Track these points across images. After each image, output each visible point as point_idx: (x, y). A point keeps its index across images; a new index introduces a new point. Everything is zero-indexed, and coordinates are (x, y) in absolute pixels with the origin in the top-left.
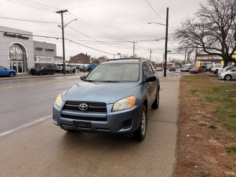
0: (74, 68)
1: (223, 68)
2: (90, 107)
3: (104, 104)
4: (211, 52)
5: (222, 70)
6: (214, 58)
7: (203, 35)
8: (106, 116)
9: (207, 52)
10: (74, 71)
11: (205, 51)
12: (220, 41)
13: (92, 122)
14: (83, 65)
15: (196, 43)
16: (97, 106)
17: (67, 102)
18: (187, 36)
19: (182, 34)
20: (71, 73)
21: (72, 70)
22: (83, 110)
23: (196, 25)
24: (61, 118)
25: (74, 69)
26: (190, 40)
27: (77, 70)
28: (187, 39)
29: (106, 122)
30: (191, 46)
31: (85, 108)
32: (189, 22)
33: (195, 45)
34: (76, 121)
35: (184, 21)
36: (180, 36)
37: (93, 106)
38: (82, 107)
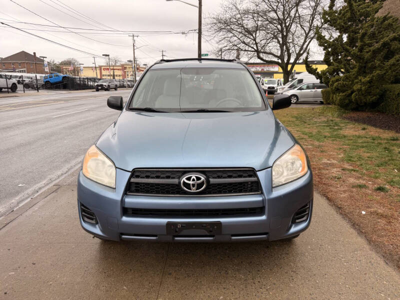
0: (14, 81)
1: (284, 84)
2: (212, 180)
3: (252, 172)
5: (283, 88)
6: (265, 70)
7: (257, 29)
8: (263, 201)
9: (262, 59)
10: (14, 88)
11: (259, 57)
12: (279, 42)
14: (33, 75)
15: (244, 43)
16: (230, 177)
17: (135, 173)
18: (230, 31)
19: (224, 25)
20: (8, 92)
21: (10, 86)
22: (194, 190)
23: (247, 12)
24: (125, 219)
25: (14, 84)
26: (235, 38)
27: (20, 87)
28: (231, 35)
29: (264, 218)
30: (236, 48)
31: (200, 186)
32: (235, 5)
33: (242, 46)
34: (176, 223)
35: (226, 3)
36: (221, 29)
37: (219, 177)
38: (191, 182)
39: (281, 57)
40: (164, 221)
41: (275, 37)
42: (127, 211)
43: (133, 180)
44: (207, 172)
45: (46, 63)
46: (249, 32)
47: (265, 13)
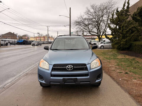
0: (7, 42)
1: (99, 42)
2: (75, 67)
3: (85, 65)
4: (93, 34)
5: (98, 43)
6: (92, 37)
7: (89, 24)
8: (88, 72)
9: (91, 34)
10: (7, 44)
11: (90, 33)
12: (97, 28)
13: (78, 78)
15: (85, 29)
16: (79, 66)
17: (54, 65)
19: (78, 23)
20: (5, 46)
21: (5, 44)
22: (70, 70)
23: (85, 19)
25: (7, 43)
26: (82, 27)
27: (9, 44)
28: (80, 26)
29: (89, 77)
30: (82, 30)
31: (71, 68)
32: (82, 17)
33: (84, 30)
34: (65, 78)
35: (79, 16)
36: (77, 25)
37: (77, 66)
38: (69, 67)
39: (97, 33)
40: (62, 78)
41: (95, 27)
42: (52, 75)
43: (54, 67)
44: (73, 65)
45: (18, 36)
46: (86, 25)
47: (92, 19)
